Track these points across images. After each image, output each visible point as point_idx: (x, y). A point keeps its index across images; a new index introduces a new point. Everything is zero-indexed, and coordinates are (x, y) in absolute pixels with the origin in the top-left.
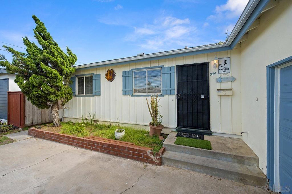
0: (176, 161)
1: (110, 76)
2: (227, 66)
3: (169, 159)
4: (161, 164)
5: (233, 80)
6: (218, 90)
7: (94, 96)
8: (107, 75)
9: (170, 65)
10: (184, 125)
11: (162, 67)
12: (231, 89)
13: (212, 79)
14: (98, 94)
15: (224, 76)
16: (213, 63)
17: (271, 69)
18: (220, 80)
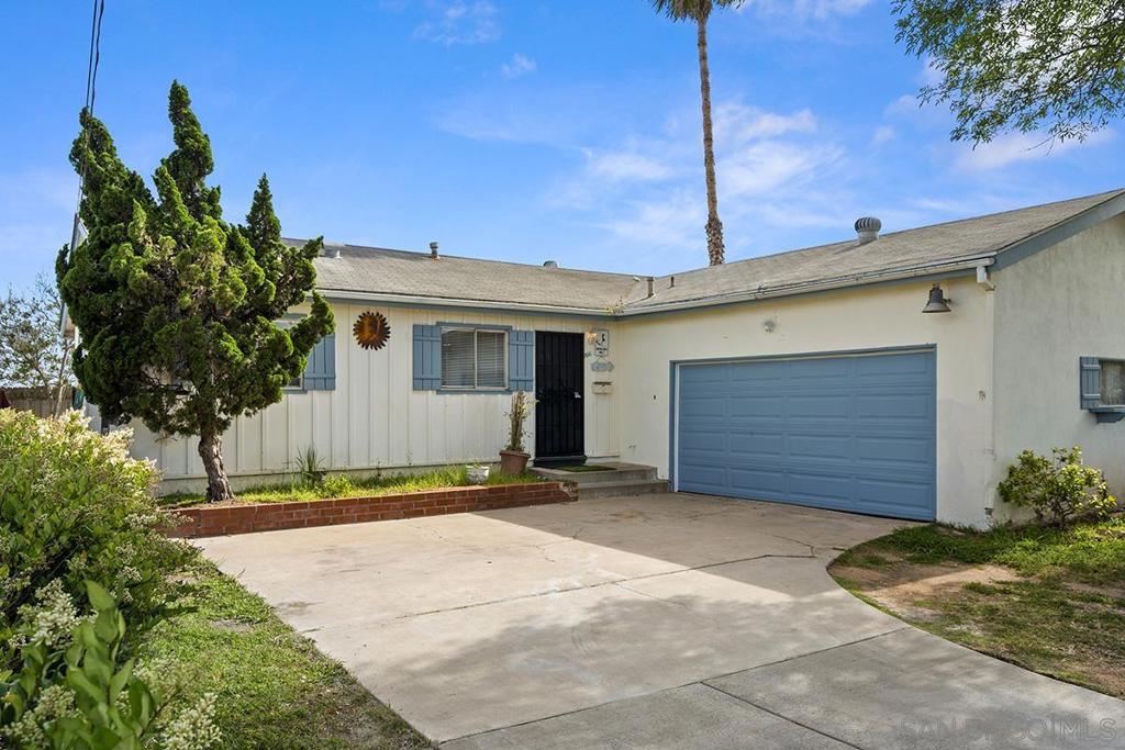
0: (591, 490)
1: (373, 332)
2: (605, 344)
3: (583, 490)
4: (576, 499)
5: (610, 367)
6: (596, 383)
7: (304, 391)
8: (359, 329)
9: (524, 328)
10: (548, 451)
11: (509, 329)
12: (609, 384)
13: (588, 362)
14: (327, 383)
15: (602, 360)
16: (588, 336)
17: (673, 363)
18: (596, 368)
